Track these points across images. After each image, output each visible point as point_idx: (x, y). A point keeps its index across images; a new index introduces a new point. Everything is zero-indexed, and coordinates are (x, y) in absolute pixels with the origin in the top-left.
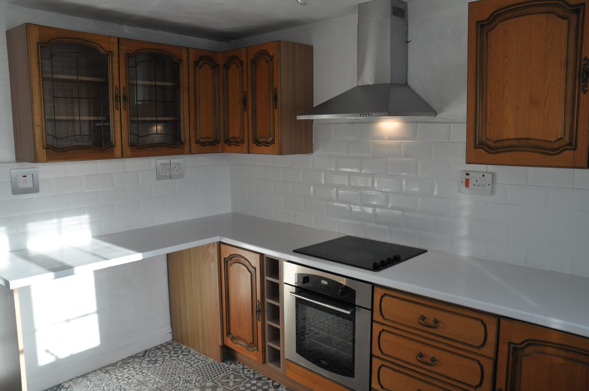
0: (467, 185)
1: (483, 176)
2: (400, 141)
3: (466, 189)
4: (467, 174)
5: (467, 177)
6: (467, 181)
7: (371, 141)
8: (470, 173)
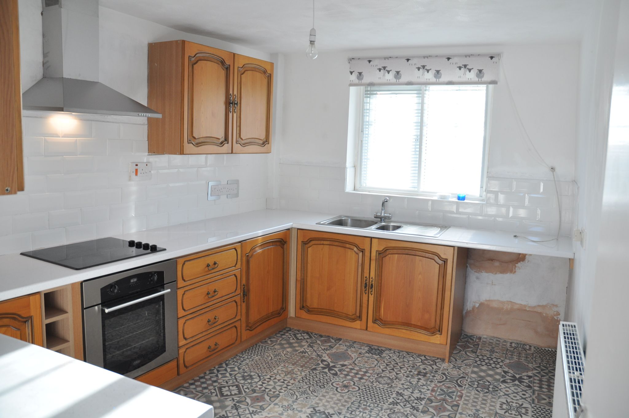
0: (136, 174)
1: (147, 165)
2: (76, 138)
3: (136, 177)
4: (137, 165)
5: (137, 167)
6: (137, 170)
7: (43, 138)
8: (139, 164)
